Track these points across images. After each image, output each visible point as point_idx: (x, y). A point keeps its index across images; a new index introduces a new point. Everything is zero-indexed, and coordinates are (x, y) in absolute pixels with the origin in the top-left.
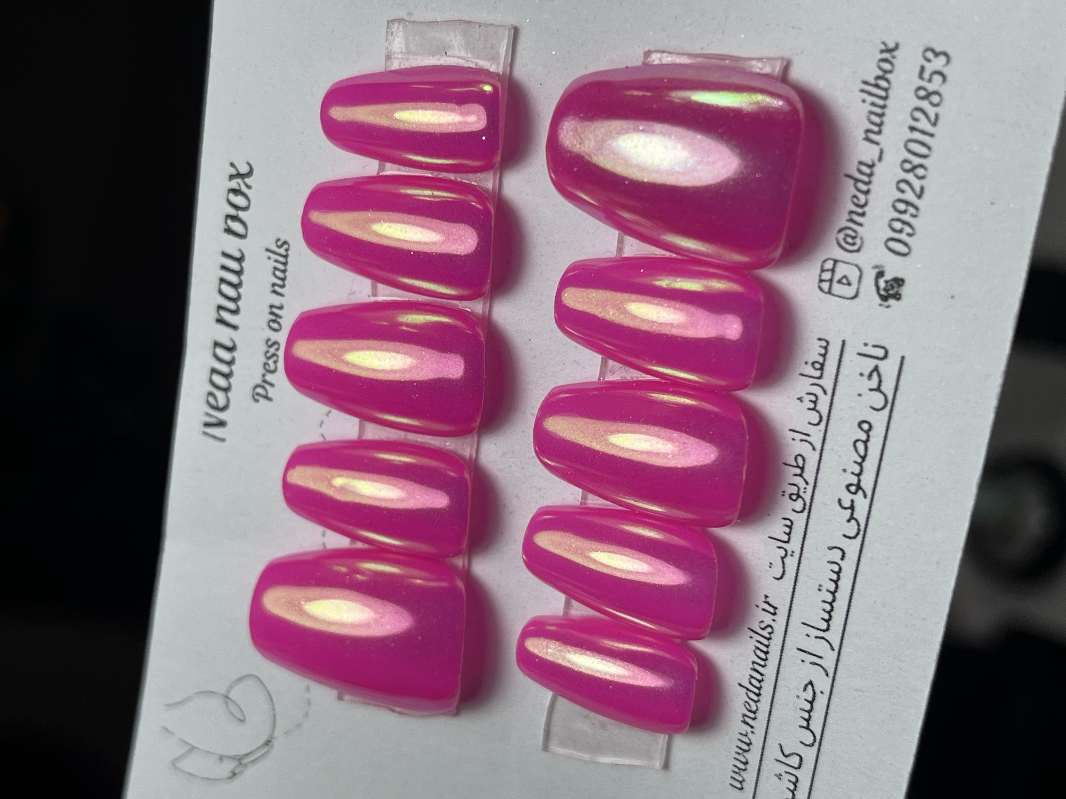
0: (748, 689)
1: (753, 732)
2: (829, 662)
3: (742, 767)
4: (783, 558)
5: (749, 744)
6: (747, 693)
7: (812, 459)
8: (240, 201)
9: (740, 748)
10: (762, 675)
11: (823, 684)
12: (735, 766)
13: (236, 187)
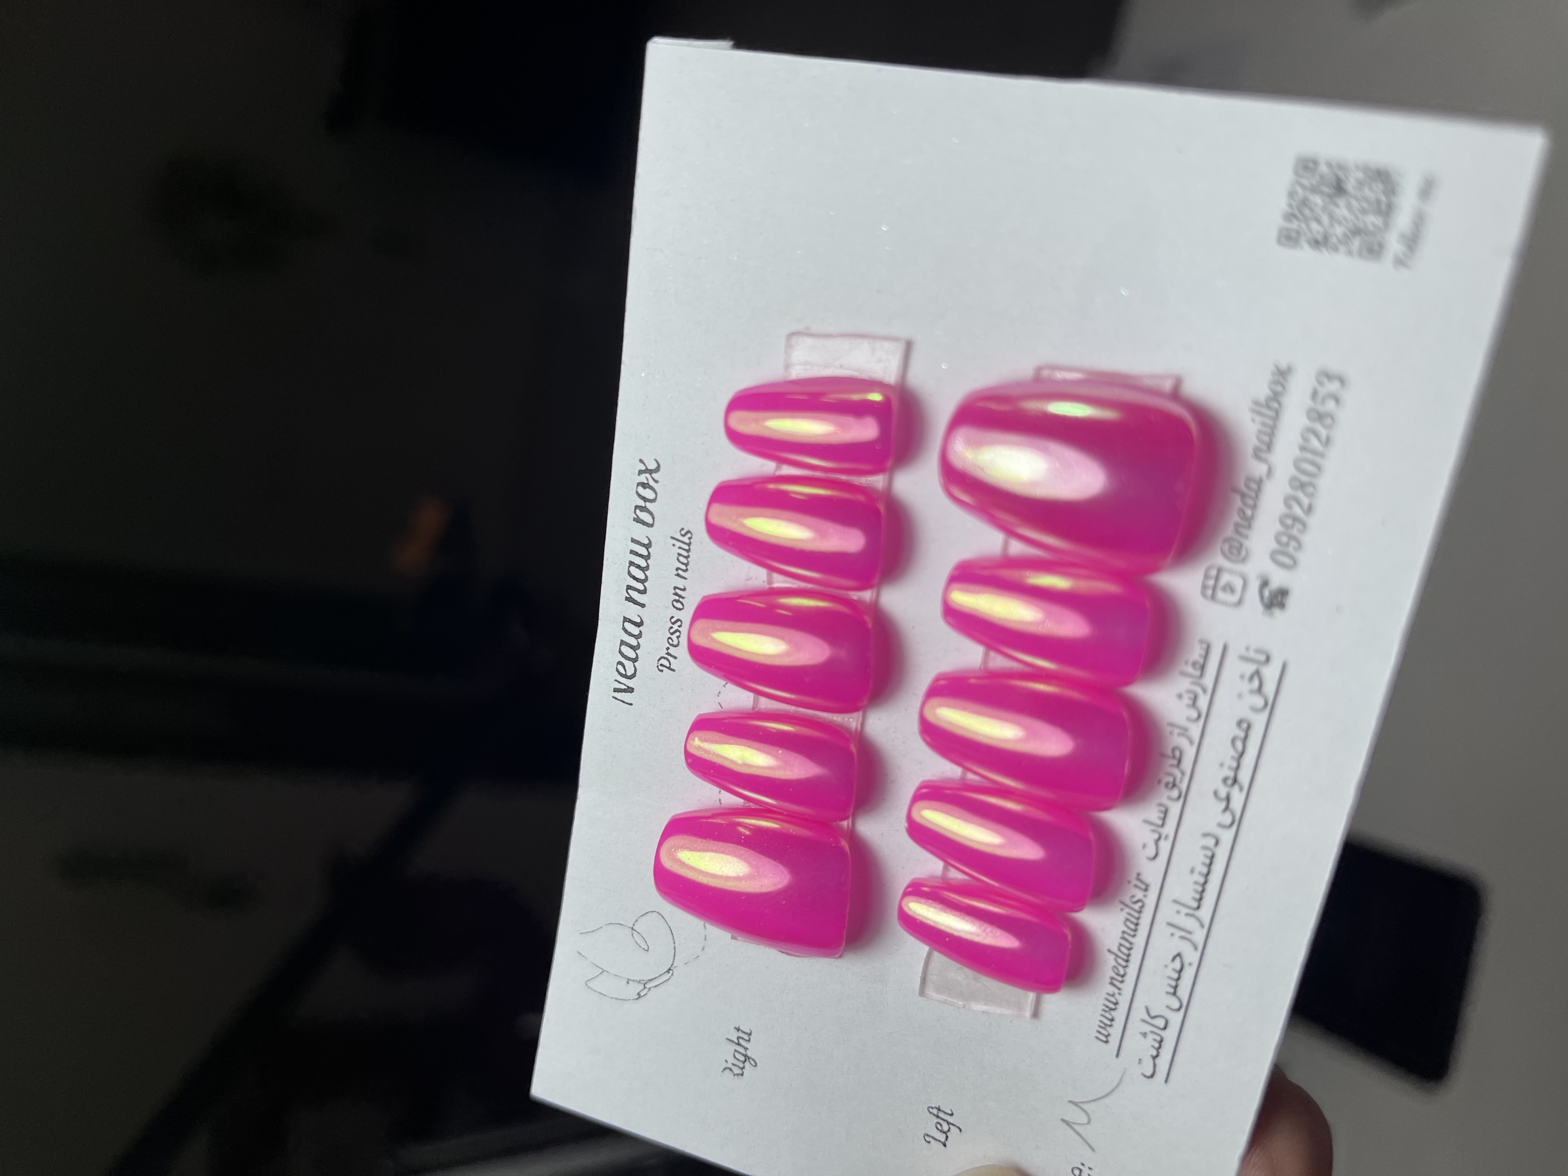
0: (1117, 956)
1: (1120, 994)
2: (1199, 936)
3: (1108, 1022)
4: (1157, 841)
5: (1116, 1004)
6: (1116, 960)
7: (1189, 753)
8: (648, 494)
9: (1107, 1007)
10: (1131, 943)
11: (1191, 956)
12: (1101, 1021)
13: (646, 482)
